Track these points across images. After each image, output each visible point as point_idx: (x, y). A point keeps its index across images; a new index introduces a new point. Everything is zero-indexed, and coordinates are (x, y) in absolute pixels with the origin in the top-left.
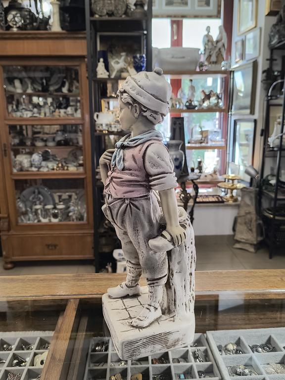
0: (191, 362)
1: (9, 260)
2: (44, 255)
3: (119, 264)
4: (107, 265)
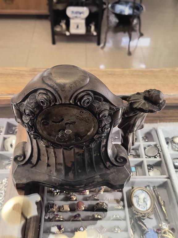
0: (142, 158)
3: (72, 22)
4: (60, 22)
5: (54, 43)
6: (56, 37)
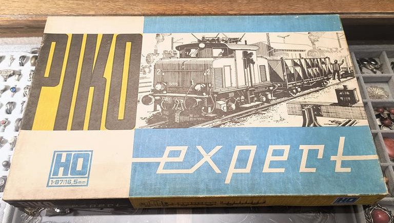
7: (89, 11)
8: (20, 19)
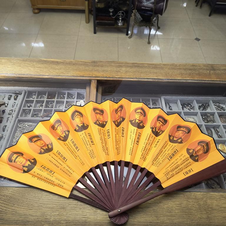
1: (36, 7)
2: (59, 5)
5: (95, 33)
6: (96, 28)
7: (46, 73)
8: (10, 76)
